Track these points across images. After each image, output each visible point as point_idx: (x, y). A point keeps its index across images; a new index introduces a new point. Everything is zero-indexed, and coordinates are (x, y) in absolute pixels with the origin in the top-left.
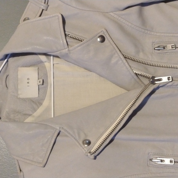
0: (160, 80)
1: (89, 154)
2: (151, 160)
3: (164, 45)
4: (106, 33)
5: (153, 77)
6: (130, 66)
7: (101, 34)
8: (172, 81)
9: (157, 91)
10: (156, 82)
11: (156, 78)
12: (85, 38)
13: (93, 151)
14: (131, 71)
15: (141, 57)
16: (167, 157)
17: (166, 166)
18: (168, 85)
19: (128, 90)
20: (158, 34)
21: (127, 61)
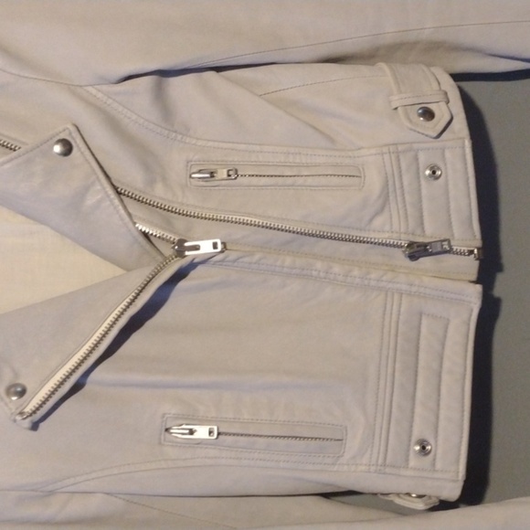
0: (196, 248)
1: (19, 418)
2: (167, 430)
3: (212, 167)
4: (76, 134)
5: (181, 242)
6: (130, 215)
7: (62, 136)
8: (222, 252)
9: (193, 274)
10: (187, 253)
11: (186, 244)
12: (24, 143)
13: (29, 409)
14: (131, 225)
15: (159, 193)
16: (202, 422)
17: (200, 443)
18: (215, 259)
19: (128, 270)
20: (200, 143)
21: (122, 201)
